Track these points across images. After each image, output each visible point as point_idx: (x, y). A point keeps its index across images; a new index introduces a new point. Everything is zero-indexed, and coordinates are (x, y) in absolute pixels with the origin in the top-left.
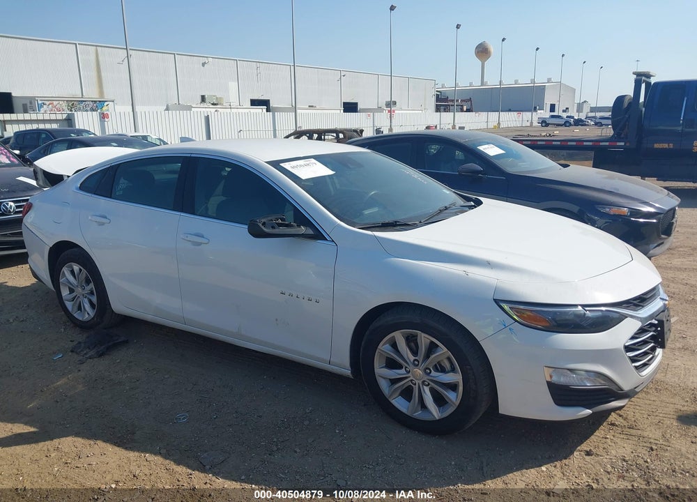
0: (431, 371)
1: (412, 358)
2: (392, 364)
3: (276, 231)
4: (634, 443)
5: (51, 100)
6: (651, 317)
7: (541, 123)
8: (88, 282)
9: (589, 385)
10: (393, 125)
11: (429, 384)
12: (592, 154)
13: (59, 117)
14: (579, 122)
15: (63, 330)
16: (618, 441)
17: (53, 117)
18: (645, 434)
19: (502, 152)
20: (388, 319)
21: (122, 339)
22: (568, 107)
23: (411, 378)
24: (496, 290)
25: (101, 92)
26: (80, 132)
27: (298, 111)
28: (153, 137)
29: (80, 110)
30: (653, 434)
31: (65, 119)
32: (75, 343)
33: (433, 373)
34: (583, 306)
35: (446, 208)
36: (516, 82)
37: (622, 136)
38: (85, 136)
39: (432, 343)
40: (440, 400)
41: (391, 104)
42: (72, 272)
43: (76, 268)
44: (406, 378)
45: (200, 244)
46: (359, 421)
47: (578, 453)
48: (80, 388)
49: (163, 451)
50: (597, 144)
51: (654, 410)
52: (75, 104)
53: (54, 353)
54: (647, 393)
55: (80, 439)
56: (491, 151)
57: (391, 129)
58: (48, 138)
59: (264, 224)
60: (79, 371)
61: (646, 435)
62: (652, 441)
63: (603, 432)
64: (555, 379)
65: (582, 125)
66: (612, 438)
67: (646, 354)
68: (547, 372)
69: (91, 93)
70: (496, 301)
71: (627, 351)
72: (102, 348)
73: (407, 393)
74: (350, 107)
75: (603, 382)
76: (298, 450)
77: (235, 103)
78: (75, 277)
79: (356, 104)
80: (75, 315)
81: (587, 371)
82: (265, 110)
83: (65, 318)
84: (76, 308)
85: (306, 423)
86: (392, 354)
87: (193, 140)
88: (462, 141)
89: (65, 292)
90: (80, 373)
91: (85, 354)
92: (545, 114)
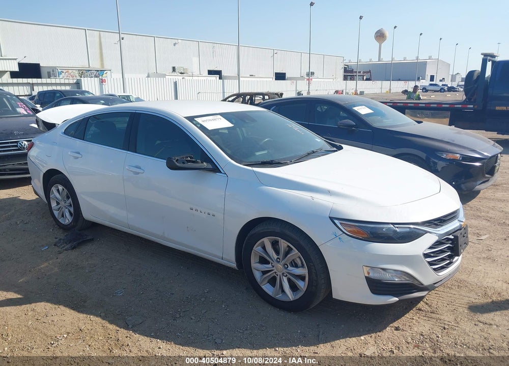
0: (288, 266)
1: (275, 257)
2: (263, 261)
3: (186, 165)
4: (433, 323)
5: (67, 69)
6: (448, 233)
7: (422, 90)
8: (68, 198)
9: (397, 280)
10: (310, 89)
11: (287, 276)
12: (449, 113)
13: (71, 81)
14: (451, 89)
15: (51, 230)
16: (422, 322)
17: (67, 81)
18: (442, 317)
19: (372, 111)
20: (259, 229)
21: (89, 238)
22: (444, 77)
23: (275, 271)
24: (332, 210)
25: (102, 64)
26: (83, 92)
27: (241, 79)
28: (134, 96)
29: (87, 77)
30: (448, 318)
31: (75, 83)
32: (57, 240)
33: (290, 268)
34: (393, 224)
35: (314, 152)
36: (405, 59)
37: (472, 100)
38: (87, 95)
39: (288, 246)
40: (294, 288)
41: (310, 74)
42: (58, 190)
43: (60, 188)
44: (272, 270)
45: (138, 173)
46: (240, 299)
47: (390, 328)
48: (56, 269)
49: (103, 314)
50: (453, 106)
51: (453, 301)
52: (83, 73)
53: (43, 246)
54: (450, 288)
55: (49, 304)
56: (363, 110)
57: (309, 93)
58: (61, 96)
59: (177, 160)
60: (57, 258)
61: (443, 319)
62: (446, 322)
63: (411, 315)
64: (372, 275)
65: (454, 91)
66: (417, 319)
67: (443, 260)
68: (366, 270)
69: (95, 65)
70: (332, 219)
71: (426, 257)
72: (75, 243)
73: (272, 281)
74: (280, 76)
75: (407, 278)
76: (193, 318)
77: (196, 72)
78: (59, 194)
79: (285, 74)
80: (60, 220)
81: (395, 270)
82: (218, 78)
83: (54, 222)
84: (60, 216)
85: (203, 299)
86: (262, 253)
87: (143, 101)
88: (342, 103)
89: (54, 204)
90: (58, 260)
91: (63, 247)
92: (425, 82)
